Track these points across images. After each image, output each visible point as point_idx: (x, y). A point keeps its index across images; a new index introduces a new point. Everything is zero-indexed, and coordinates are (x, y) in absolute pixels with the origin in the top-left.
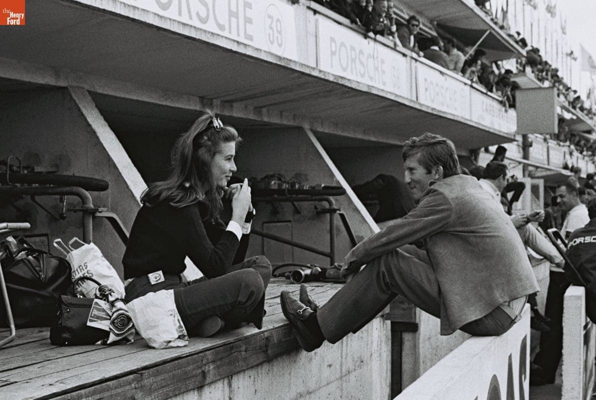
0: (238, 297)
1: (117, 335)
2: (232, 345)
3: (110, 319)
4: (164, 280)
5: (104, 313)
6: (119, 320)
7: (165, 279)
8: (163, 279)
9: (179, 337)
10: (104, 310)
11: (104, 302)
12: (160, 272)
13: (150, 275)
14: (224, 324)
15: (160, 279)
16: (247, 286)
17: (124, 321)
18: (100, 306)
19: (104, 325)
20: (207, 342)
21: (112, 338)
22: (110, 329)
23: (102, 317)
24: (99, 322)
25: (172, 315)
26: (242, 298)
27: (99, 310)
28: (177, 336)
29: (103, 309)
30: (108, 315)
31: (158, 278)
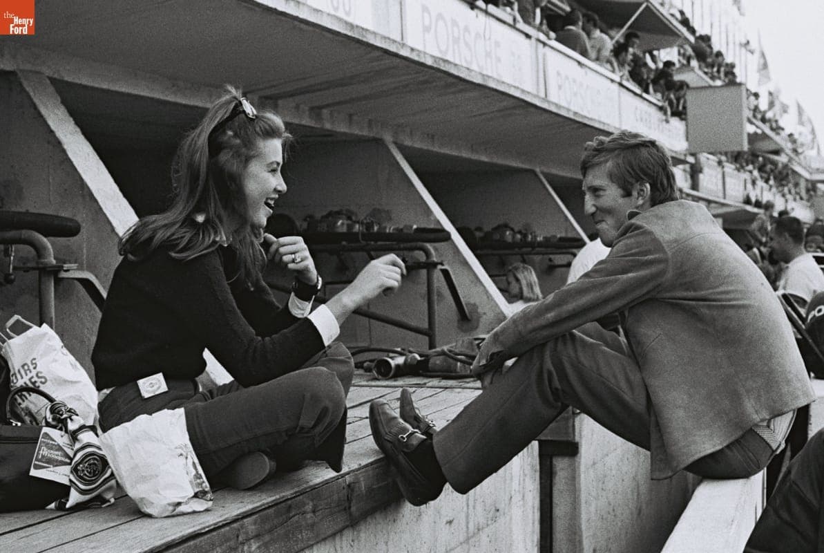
0: (299, 419)
1: (83, 492)
2: (289, 502)
3: (70, 464)
4: (166, 389)
5: (60, 453)
6: (86, 465)
7: (169, 388)
8: (164, 387)
9: (196, 496)
10: (60, 448)
11: (59, 432)
12: (160, 376)
13: (141, 382)
14: (275, 466)
15: (159, 388)
16: (315, 398)
17: (96, 466)
18: (53, 440)
19: (60, 475)
20: (246, 500)
21: (74, 498)
22: (70, 481)
24: (52, 469)
25: (181, 455)
26: (306, 421)
27: (50, 448)
28: (193, 494)
29: (58, 445)
30: (67, 456)
31: (155, 387)
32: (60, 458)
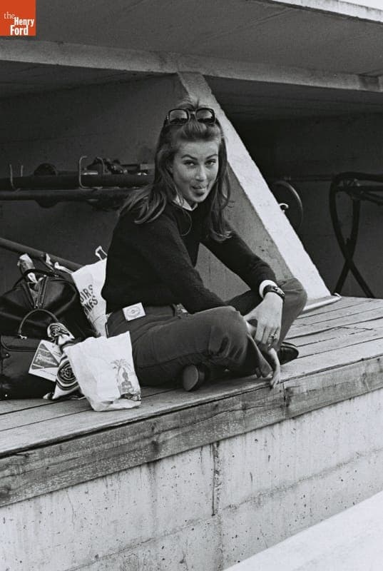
0: (208, 345)
1: (64, 388)
3: (58, 366)
4: (144, 314)
5: (50, 358)
6: (66, 369)
7: (146, 313)
9: (123, 397)
10: (51, 355)
11: (51, 344)
12: (140, 305)
13: (125, 310)
15: (139, 313)
16: (219, 331)
17: (67, 373)
18: (47, 349)
19: (50, 374)
21: (58, 392)
22: (57, 380)
23: (46, 363)
24: (44, 369)
25: (115, 368)
26: (214, 347)
27: (44, 354)
28: (119, 396)
29: (50, 353)
30: (55, 360)
31: (136, 313)
32: (49, 362)
